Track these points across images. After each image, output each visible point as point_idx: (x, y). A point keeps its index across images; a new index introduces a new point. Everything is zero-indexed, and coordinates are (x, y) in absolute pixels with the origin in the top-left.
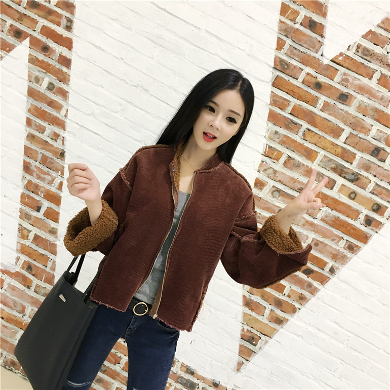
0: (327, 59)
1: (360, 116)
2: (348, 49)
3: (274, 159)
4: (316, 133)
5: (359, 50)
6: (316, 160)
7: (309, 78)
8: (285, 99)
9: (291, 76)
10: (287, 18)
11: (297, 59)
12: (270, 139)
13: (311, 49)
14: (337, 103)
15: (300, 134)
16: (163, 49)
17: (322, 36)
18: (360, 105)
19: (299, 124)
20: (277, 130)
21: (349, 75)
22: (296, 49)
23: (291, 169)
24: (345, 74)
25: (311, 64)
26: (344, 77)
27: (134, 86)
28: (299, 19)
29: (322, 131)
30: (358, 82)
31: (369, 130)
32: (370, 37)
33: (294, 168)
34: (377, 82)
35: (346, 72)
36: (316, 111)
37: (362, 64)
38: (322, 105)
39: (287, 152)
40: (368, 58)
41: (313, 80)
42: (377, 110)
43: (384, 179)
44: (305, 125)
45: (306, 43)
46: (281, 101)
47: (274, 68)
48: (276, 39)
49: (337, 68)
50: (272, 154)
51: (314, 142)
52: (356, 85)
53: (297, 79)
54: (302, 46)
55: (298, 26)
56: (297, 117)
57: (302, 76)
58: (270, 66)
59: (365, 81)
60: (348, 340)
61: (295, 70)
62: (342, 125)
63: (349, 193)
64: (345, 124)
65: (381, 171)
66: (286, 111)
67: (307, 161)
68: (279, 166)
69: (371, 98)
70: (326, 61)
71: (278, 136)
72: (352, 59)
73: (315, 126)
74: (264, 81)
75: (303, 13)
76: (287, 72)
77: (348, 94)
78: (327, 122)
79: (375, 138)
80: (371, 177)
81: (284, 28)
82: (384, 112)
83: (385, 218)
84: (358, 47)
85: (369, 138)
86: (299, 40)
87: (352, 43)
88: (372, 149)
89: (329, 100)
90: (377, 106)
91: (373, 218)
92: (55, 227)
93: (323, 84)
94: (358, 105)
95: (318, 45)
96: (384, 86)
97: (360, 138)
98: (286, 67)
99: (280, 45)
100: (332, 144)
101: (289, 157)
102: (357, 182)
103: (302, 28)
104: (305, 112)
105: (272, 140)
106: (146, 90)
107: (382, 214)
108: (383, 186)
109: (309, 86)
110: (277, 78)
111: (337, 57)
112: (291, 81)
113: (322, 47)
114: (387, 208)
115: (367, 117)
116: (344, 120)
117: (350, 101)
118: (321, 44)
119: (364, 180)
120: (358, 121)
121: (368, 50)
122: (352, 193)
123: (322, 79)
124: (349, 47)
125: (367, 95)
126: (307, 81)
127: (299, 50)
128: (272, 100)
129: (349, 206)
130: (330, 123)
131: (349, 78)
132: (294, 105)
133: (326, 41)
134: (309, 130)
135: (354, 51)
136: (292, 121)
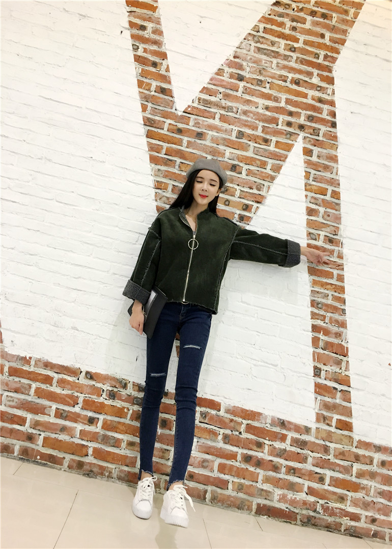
0: (181, 111)
1: (215, 145)
2: (193, 102)
3: (163, 189)
4: (188, 164)
5: (201, 101)
7: (171, 127)
8: (159, 145)
9: (158, 128)
10: (144, 89)
11: (159, 115)
12: (156, 175)
13: (167, 107)
14: (196, 140)
15: (177, 167)
16: (55, 127)
17: (172, 97)
18: (212, 138)
19: (174, 160)
20: (159, 168)
21: (199, 119)
22: (156, 109)
24: (196, 119)
25: (170, 117)
26: (195, 121)
27: (39, 159)
28: (153, 88)
30: (207, 123)
31: (224, 154)
32: (205, 91)
34: (219, 120)
36: (183, 148)
37: (206, 110)
38: (186, 143)
39: (171, 182)
40: (209, 106)
41: (175, 127)
42: (225, 139)
43: (245, 186)
44: (178, 160)
45: (162, 104)
46: (156, 146)
47: (144, 124)
48: (140, 105)
49: (189, 116)
50: (161, 186)
52: (205, 126)
53: (163, 129)
54: (160, 106)
55: (153, 93)
56: (171, 156)
57: (166, 127)
58: (141, 124)
59: (211, 121)
60: (257, 313)
61: (160, 123)
63: (224, 202)
64: (206, 154)
65: (241, 181)
66: (162, 153)
68: (168, 194)
69: (219, 132)
70: (180, 113)
71: (161, 172)
72: (198, 108)
73: (185, 159)
74: (140, 136)
75: (155, 84)
76: (154, 125)
77: (202, 132)
78: (193, 154)
79: (230, 158)
80: (236, 187)
81: (144, 96)
82: (230, 139)
83: (253, 213)
84: (199, 99)
85: (226, 159)
86: (157, 103)
87: (194, 98)
88: (230, 167)
89: (190, 139)
90: (224, 136)
91: (244, 215)
93: (182, 129)
94: (211, 138)
95: (171, 103)
96: (225, 122)
97: (220, 161)
98: (153, 122)
99: (144, 109)
101: (173, 185)
102: (227, 192)
103: (156, 94)
104: (175, 151)
105: (157, 176)
106: (50, 160)
107: (250, 211)
108: (246, 191)
109: (173, 133)
110: (149, 132)
111: (186, 109)
112: (159, 131)
113: (174, 104)
114: (253, 205)
115: (220, 145)
116: (205, 150)
117: (205, 137)
118: (173, 102)
119: (232, 190)
120: (215, 149)
121: (206, 100)
122: (226, 201)
123: (180, 126)
124: (193, 100)
125: (215, 131)
126: (171, 129)
127: (159, 109)
128: (149, 147)
129: (226, 211)
130: (195, 155)
131: (200, 121)
132: (167, 148)
133: (176, 100)
134: (182, 163)
135: (197, 103)
136: (168, 159)
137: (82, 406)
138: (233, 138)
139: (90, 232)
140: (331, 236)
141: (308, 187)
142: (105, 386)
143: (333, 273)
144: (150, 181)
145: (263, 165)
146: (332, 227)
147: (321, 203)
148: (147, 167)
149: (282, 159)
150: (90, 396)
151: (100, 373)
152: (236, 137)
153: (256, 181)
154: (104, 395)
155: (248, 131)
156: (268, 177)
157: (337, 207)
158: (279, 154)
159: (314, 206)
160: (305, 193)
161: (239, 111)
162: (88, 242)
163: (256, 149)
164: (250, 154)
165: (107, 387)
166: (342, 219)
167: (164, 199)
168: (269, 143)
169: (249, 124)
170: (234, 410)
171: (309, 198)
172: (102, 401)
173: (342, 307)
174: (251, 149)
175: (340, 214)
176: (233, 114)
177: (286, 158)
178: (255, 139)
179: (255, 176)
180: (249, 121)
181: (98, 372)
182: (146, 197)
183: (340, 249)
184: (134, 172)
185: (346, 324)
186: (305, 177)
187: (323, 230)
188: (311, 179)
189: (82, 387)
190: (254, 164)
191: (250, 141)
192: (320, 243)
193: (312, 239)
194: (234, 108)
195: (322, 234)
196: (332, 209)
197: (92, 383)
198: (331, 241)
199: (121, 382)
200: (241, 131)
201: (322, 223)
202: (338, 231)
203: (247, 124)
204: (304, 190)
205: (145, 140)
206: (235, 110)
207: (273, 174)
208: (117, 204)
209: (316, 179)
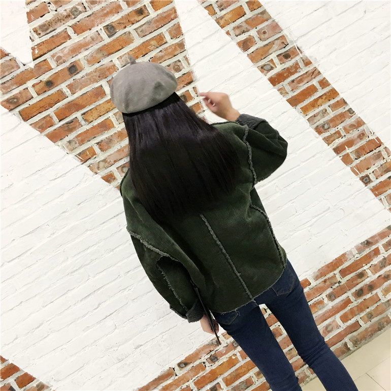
0: (31, 62)
1: (97, 65)
2: (33, 41)
3: (92, 156)
4: (91, 110)
5: (39, 32)
6: (114, 123)
7: (38, 87)
8: (44, 118)
9: (27, 101)
11: (14, 87)
12: (72, 150)
13: (12, 71)
14: (75, 77)
15: (83, 123)
17: (7, 55)
18: (88, 60)
19: (73, 119)
20: (68, 140)
21: (56, 53)
22: (4, 83)
23: (109, 147)
24: (53, 56)
25: (26, 78)
26: (55, 59)
29: (91, 104)
30: (67, 49)
31: (114, 66)
32: (32, 17)
33: (110, 145)
34: (76, 34)
35: (52, 54)
36: (71, 98)
37: (53, 37)
38: (69, 90)
39: (92, 143)
40: (51, 29)
41: (42, 85)
42: (100, 50)
44: (78, 115)
45: (5, 72)
46: (43, 122)
47: (10, 111)
49: (44, 59)
50: (87, 155)
51: (97, 116)
52: (68, 53)
53: (33, 98)
54: (6, 76)
56: (67, 117)
57: (32, 92)
58: (6, 113)
59: (69, 44)
61: (24, 94)
62: (97, 85)
64: (97, 82)
66: (56, 123)
67: (110, 131)
68: (101, 156)
69: (87, 48)
70: (32, 65)
71: (74, 143)
72: (43, 42)
73: (83, 107)
74: (17, 126)
76: (20, 102)
77: (72, 64)
78: (86, 95)
79: (123, 65)
82: (105, 45)
83: (196, 98)
84: (35, 31)
87: (29, 34)
89: (68, 82)
90: (97, 47)
92: (37, 383)
93: (50, 79)
95: (12, 63)
96: (84, 31)
98: (15, 100)
100: (108, 103)
101: (98, 143)
104: (66, 108)
105: (74, 149)
107: (191, 98)
109: (45, 91)
110: (21, 113)
111: (33, 54)
112: (31, 103)
113: (17, 60)
114: (188, 91)
115: (102, 61)
116: (92, 80)
117: (79, 66)
118: (13, 60)
120: (101, 70)
121: (44, 25)
123: (45, 77)
124: (31, 38)
125: (82, 50)
126: (40, 90)
127: (8, 81)
128: (38, 129)
130: (88, 94)
131: (59, 55)
132: (55, 113)
133: (13, 54)
134: (84, 114)
135: (37, 37)
136: (67, 123)
137: (198, 388)
138: (107, 40)
139: (68, 258)
140: (283, 51)
141: (222, 22)
142: (202, 359)
143: (313, 85)
144: (72, 160)
145: (160, 40)
146: (276, 41)
147: (247, 26)
148: (56, 150)
149: (172, 16)
150: (196, 377)
151: (190, 355)
152: (109, 37)
153: (168, 64)
154: (207, 364)
155: (114, 18)
156: (175, 49)
157: (265, 16)
158: (165, 15)
159: (243, 37)
160: (223, 31)
161: (86, 5)
162: (75, 269)
163: (139, 31)
164: (138, 41)
165: (204, 358)
166: (279, 24)
167: (102, 164)
168: (146, 11)
169: (108, 10)
170: (321, 273)
171: (232, 32)
172: (210, 370)
173: (347, 109)
174: (134, 34)
175: (274, 21)
176: (83, 13)
177: (175, 12)
178: (127, 21)
179: (163, 60)
180: (105, 7)
181: (187, 355)
182: (84, 179)
183: (301, 55)
184: (49, 166)
185: (362, 120)
186: (210, 14)
187: (270, 52)
188: (217, 10)
189: (185, 377)
190: (152, 48)
191: (125, 27)
192: (279, 68)
193: (269, 71)
194: (78, 7)
195: (273, 56)
196: (262, 22)
197: (189, 367)
198: (287, 56)
199: (212, 343)
200: (108, 25)
201: (265, 46)
202: (285, 39)
203: (105, 12)
204: (220, 28)
205: (26, 126)
206: (80, 8)
207: (177, 41)
208: (65, 212)
209: (221, 6)
